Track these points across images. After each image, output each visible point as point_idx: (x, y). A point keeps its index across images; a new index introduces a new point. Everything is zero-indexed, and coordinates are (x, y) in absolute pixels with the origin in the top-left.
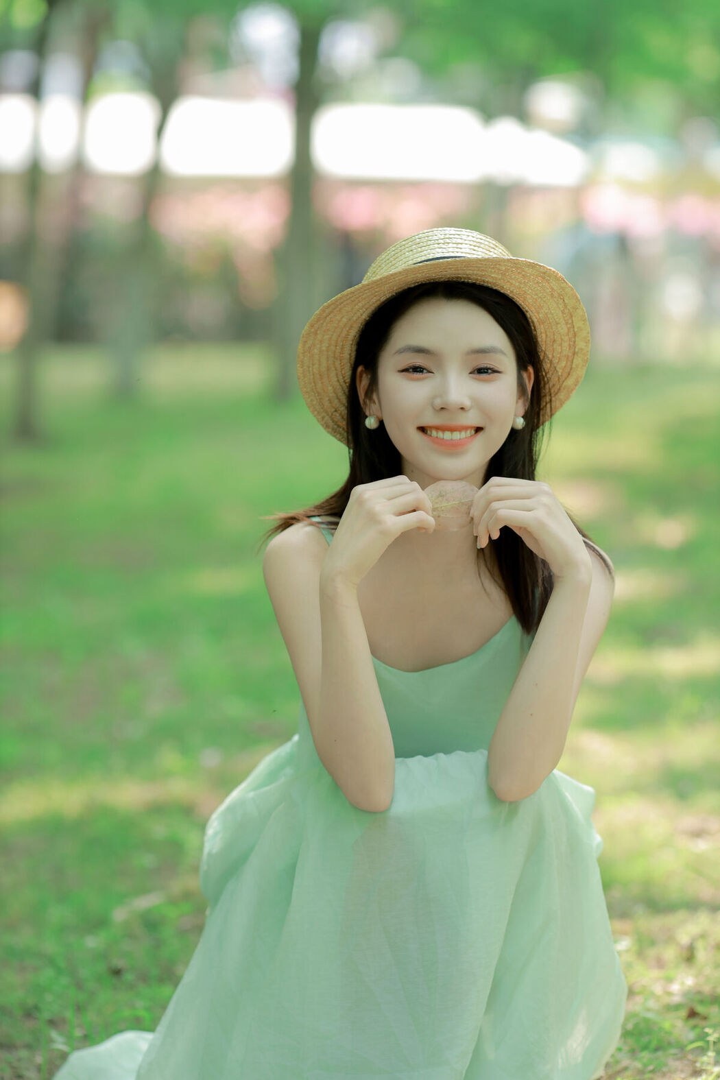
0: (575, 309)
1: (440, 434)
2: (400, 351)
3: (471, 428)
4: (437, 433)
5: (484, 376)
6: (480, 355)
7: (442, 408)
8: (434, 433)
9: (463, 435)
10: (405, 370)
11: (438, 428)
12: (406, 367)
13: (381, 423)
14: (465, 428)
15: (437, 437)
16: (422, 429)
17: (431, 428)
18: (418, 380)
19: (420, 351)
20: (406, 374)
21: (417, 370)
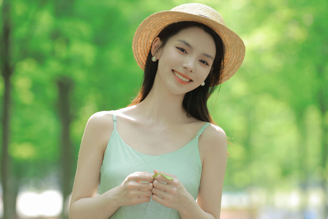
2: (180, 41)
3: (189, 79)
4: (178, 75)
7: (185, 68)
8: (177, 74)
9: (186, 80)
10: (178, 48)
11: (179, 73)
12: (179, 47)
13: (157, 61)
15: (177, 76)
16: (173, 71)
17: (177, 72)
19: (187, 44)
20: (178, 49)
21: (183, 50)
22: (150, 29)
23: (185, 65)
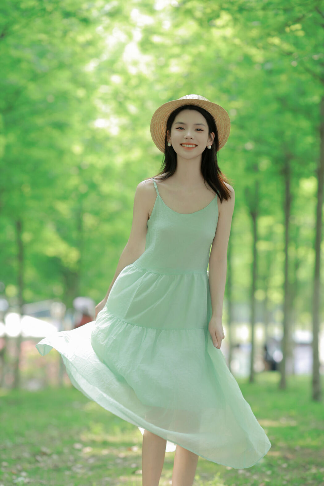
0: (228, 125)
1: (186, 146)
2: (176, 123)
3: (194, 144)
5: (199, 131)
6: (198, 125)
7: (187, 138)
9: (192, 146)
11: (185, 144)
12: (178, 127)
14: (193, 144)
16: (181, 144)
17: (183, 144)
18: (181, 131)
19: (182, 123)
20: (178, 129)
21: (181, 128)
22: (159, 122)
23: (185, 137)
